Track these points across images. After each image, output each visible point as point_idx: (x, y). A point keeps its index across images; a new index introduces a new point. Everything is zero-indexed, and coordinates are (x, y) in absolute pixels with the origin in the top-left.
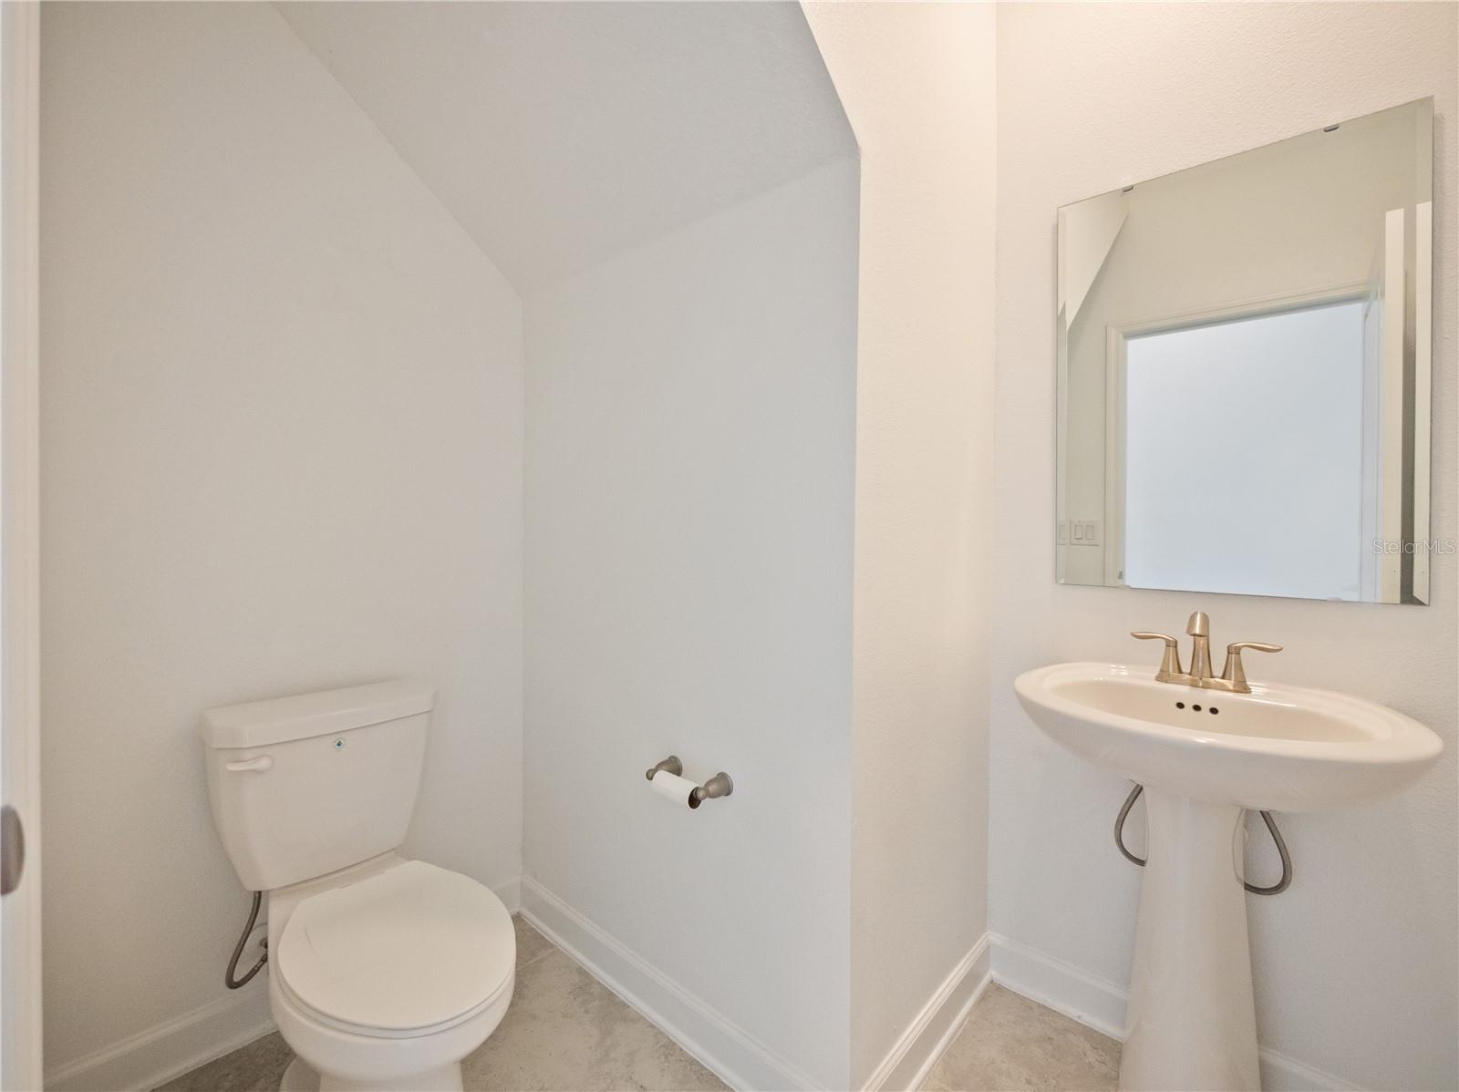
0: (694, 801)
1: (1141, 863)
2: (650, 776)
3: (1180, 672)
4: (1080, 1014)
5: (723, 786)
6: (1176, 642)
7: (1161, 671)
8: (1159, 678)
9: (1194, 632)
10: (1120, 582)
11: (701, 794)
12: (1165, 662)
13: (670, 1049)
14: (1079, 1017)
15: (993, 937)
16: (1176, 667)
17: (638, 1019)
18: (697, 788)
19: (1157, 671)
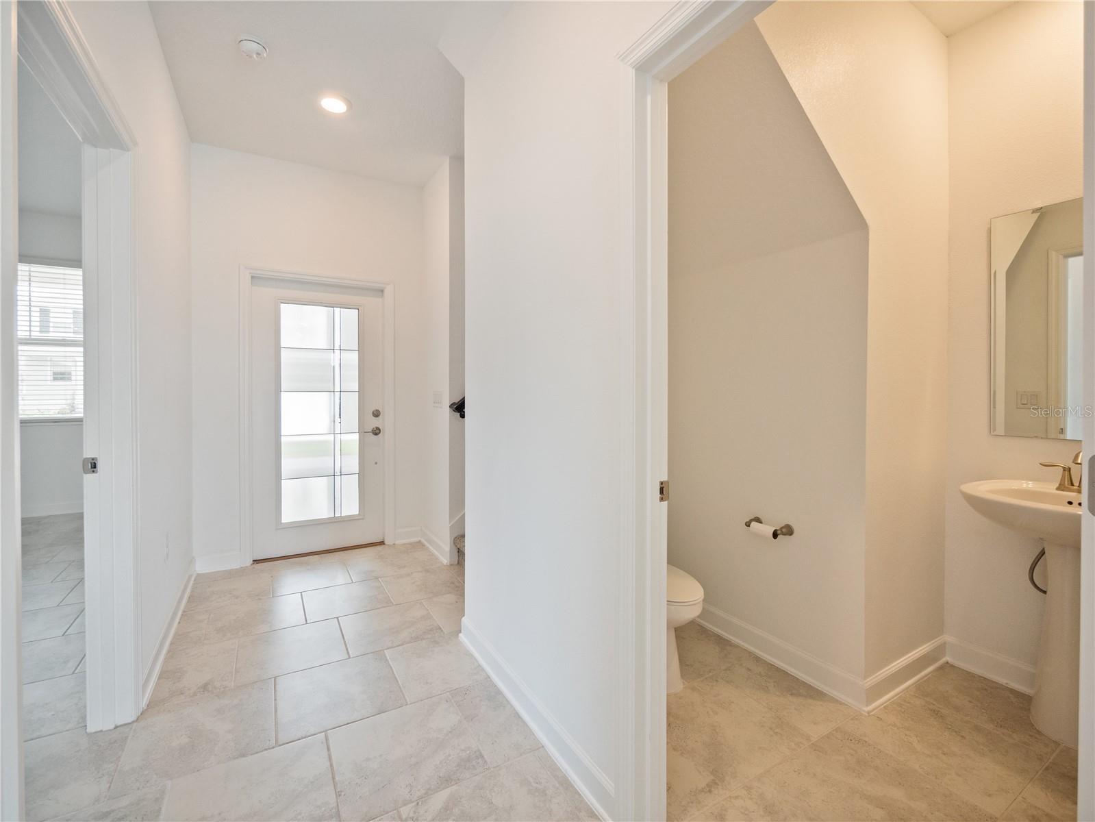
0: (775, 535)
1: (1045, 592)
2: (748, 525)
3: (1072, 485)
4: (1008, 682)
5: (789, 531)
6: (1070, 469)
7: (1060, 484)
8: (1058, 489)
9: (1077, 462)
10: (1062, 436)
11: (779, 532)
12: (1063, 480)
13: (758, 659)
14: (1007, 684)
15: (947, 638)
16: (1070, 482)
17: (737, 646)
18: (776, 530)
19: (1057, 485)
